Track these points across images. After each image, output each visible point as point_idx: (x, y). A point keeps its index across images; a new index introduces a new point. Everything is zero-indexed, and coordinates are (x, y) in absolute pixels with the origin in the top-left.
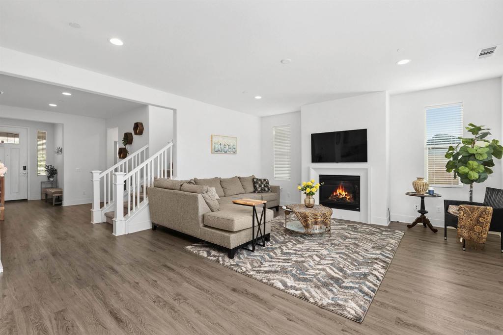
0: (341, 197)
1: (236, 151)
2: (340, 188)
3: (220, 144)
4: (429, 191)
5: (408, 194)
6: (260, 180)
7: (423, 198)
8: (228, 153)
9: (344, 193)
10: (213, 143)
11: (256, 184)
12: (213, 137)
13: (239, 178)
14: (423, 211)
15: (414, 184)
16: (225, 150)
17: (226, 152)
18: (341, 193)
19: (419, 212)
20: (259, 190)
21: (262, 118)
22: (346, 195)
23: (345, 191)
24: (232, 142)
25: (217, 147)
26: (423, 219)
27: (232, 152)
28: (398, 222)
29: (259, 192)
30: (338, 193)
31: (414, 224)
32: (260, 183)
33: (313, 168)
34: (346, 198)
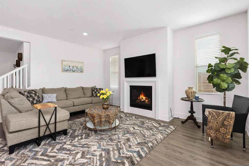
0: (142, 100)
1: (83, 70)
2: (142, 94)
3: (69, 66)
4: (196, 97)
5: (182, 99)
6: (97, 89)
7: (192, 102)
8: (76, 71)
9: (144, 98)
10: (63, 66)
11: (93, 92)
12: (63, 61)
13: (83, 88)
14: (192, 111)
15: (186, 92)
16: (74, 70)
17: (75, 71)
18: (143, 97)
19: (190, 112)
20: (94, 95)
21: (105, 51)
22: (145, 99)
23: (145, 97)
24: (79, 66)
25: (67, 68)
26: (191, 118)
27: (79, 72)
28: (178, 118)
29: (94, 97)
30: (141, 97)
31: (186, 120)
32: (96, 91)
33: (126, 81)
34: (145, 101)
